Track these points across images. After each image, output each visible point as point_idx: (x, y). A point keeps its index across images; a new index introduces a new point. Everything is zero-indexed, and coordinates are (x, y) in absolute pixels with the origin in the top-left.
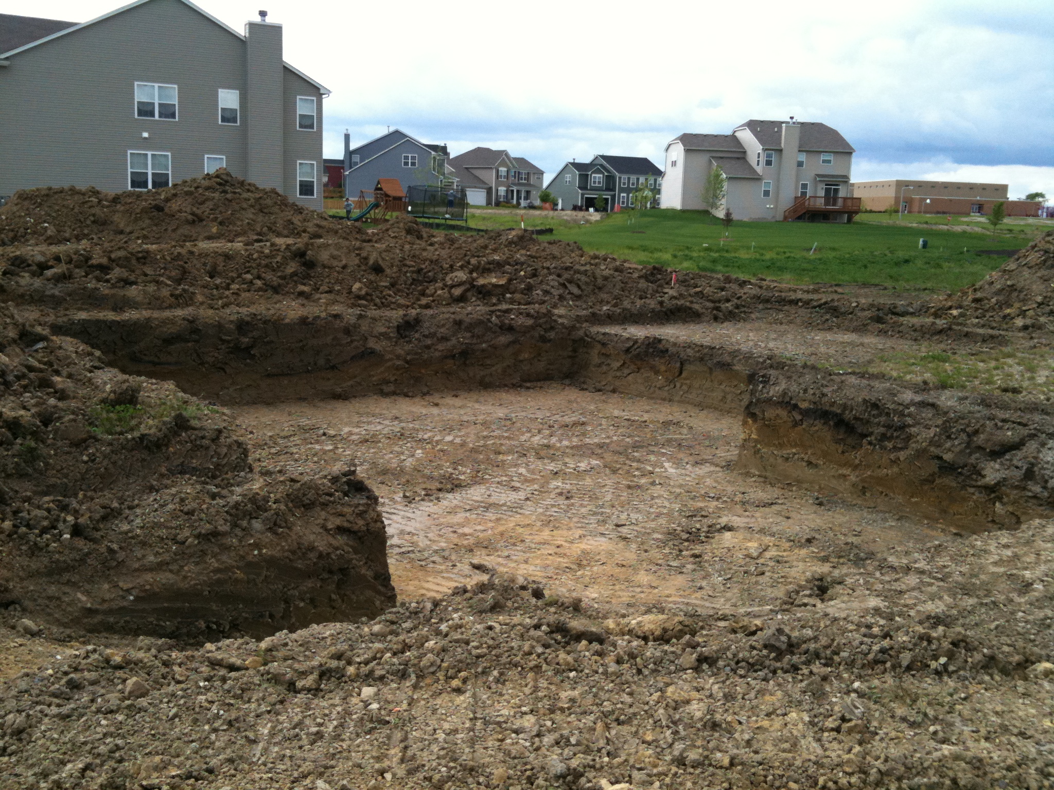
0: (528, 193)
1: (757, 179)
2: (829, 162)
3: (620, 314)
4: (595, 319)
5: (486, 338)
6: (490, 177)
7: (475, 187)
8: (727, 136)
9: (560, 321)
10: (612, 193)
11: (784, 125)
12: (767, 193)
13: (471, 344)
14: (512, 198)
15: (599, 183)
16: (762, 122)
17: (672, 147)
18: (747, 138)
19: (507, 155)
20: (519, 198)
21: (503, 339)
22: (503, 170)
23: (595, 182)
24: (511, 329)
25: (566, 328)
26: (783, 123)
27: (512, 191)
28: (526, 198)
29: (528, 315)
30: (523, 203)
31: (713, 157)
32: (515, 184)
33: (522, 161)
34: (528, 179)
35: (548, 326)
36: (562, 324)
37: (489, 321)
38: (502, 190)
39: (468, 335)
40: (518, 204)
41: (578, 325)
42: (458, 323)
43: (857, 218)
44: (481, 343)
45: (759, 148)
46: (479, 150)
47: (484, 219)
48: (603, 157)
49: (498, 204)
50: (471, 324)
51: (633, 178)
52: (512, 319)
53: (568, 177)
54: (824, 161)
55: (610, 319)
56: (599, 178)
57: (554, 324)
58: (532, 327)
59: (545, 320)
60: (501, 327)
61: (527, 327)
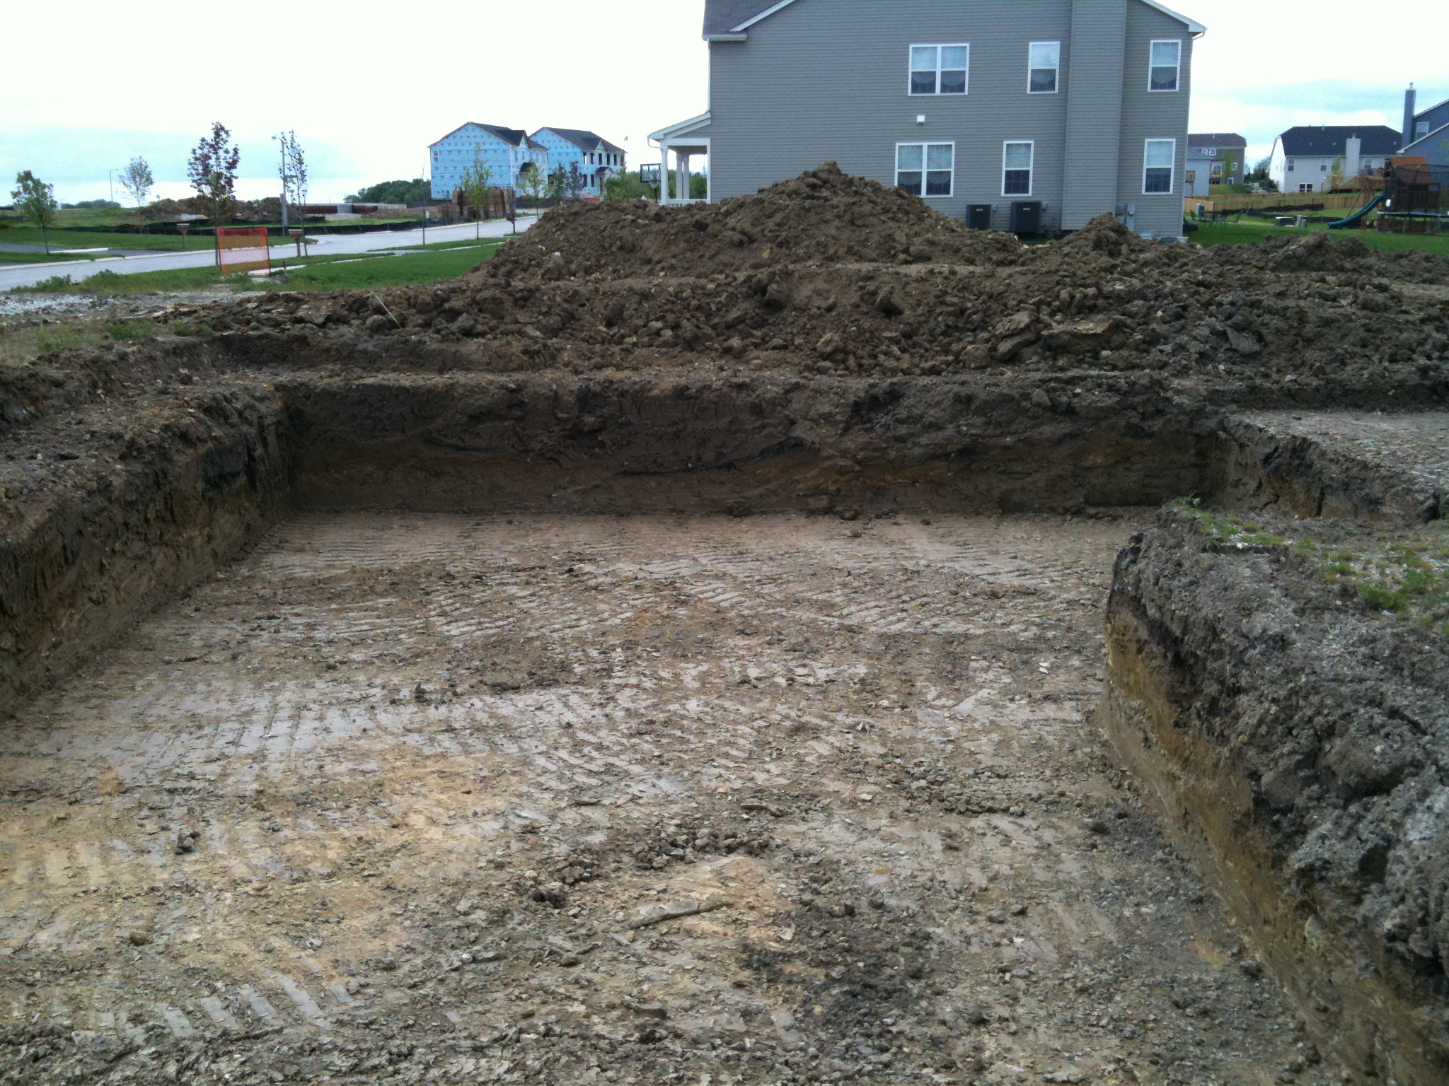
3: (1317, 389)
4: (1257, 399)
5: (1013, 427)
9: (1177, 399)
13: (983, 437)
24: (1070, 411)
29: (1111, 388)
35: (1151, 409)
36: (1179, 406)
41: (1209, 408)
52: (1077, 395)
55: (1296, 400)
57: (1161, 406)
58: (1113, 411)
59: (1144, 397)
60: (1053, 408)
61: (1102, 409)
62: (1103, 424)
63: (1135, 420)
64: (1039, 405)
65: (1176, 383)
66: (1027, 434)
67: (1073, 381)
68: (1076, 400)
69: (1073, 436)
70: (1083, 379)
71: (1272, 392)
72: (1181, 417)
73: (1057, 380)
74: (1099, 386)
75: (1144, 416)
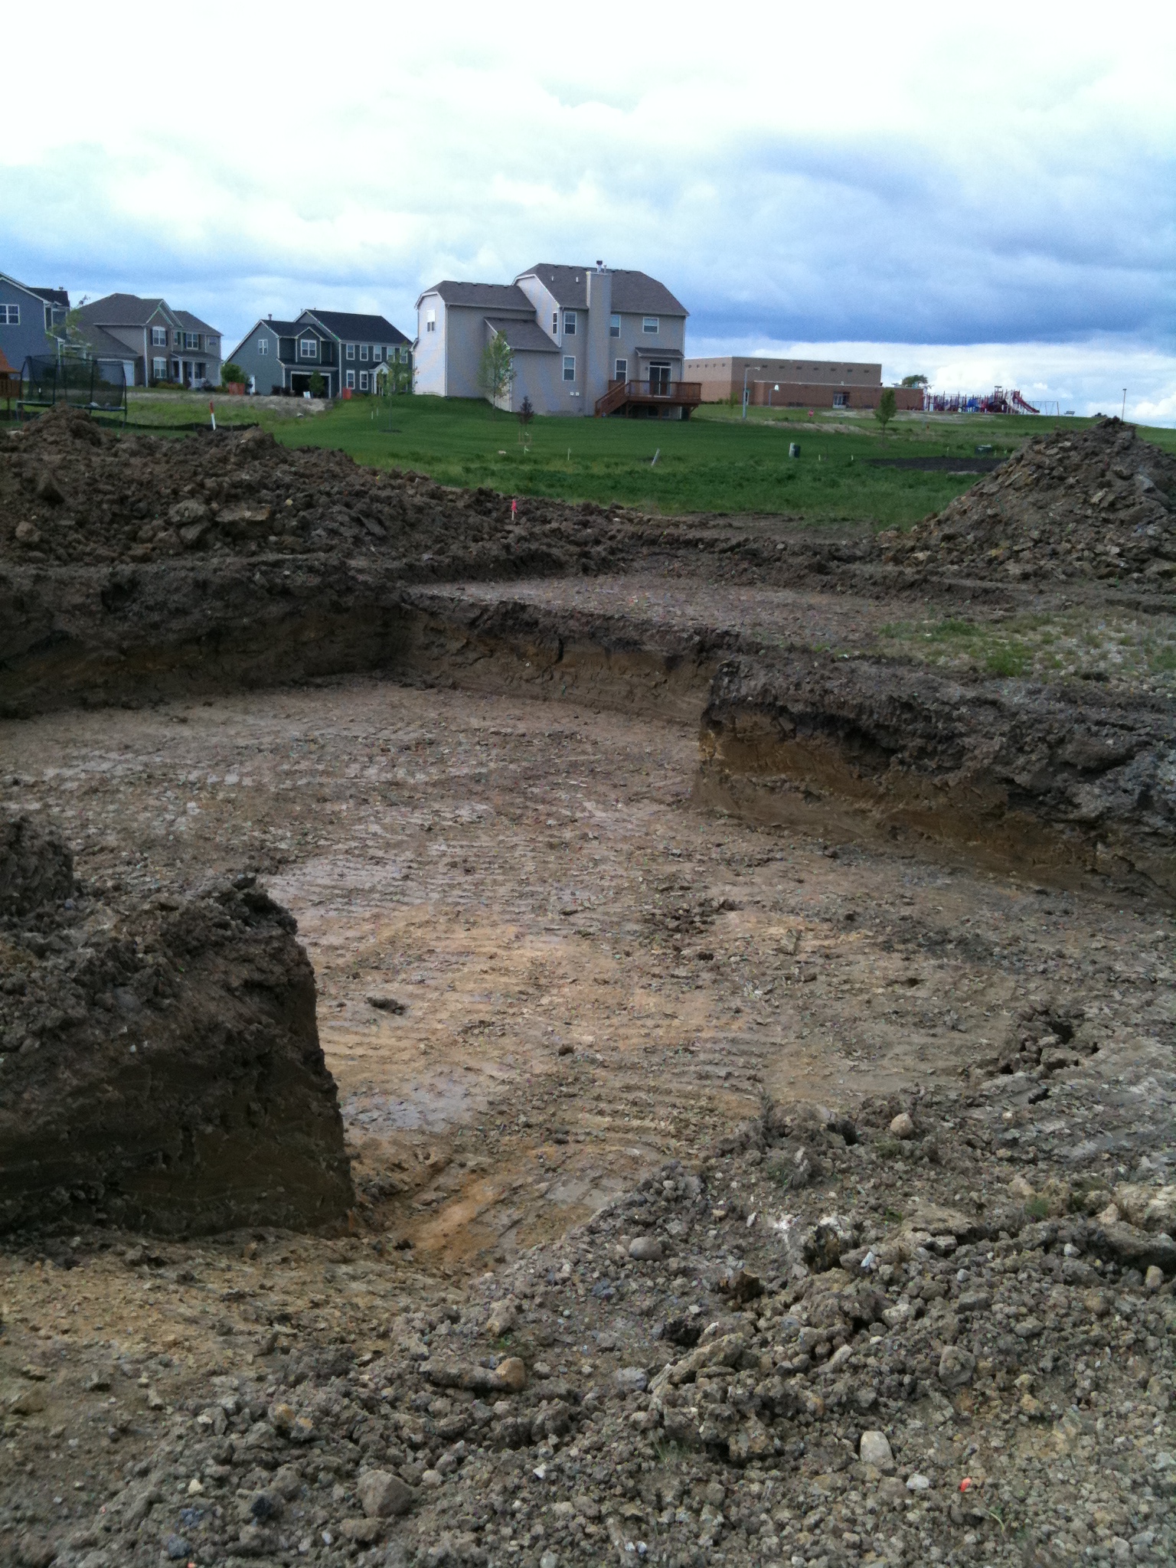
0: (201, 367)
1: (554, 353)
2: (654, 329)
5: (247, 609)
6: (140, 342)
8: (506, 288)
9: (360, 578)
10: (333, 369)
11: (588, 273)
12: (569, 374)
13: (225, 619)
14: (177, 375)
15: (312, 352)
16: (557, 268)
17: (427, 301)
18: (537, 290)
19: (164, 306)
20: (187, 374)
21: (275, 610)
22: (159, 330)
23: (305, 352)
25: (371, 590)
26: (586, 269)
27: (176, 364)
28: (199, 375)
29: (311, 570)
30: (195, 382)
31: (489, 319)
32: (178, 353)
33: (186, 317)
34: (199, 344)
36: (364, 583)
37: (250, 580)
38: (160, 362)
39: (219, 604)
40: (187, 384)
41: (389, 583)
42: (202, 586)
43: (696, 413)
44: (241, 617)
45: (555, 307)
46: (117, 298)
47: (142, 408)
48: (316, 313)
49: (154, 384)
50: (222, 586)
51: (364, 345)
52: (286, 577)
53: (263, 343)
54: (647, 329)
56: (312, 345)
60: (272, 589)
62: (316, 603)
65: (351, 563)
66: (258, 615)
67: (275, 564)
70: (281, 562)
73: (261, 563)
74: (297, 568)
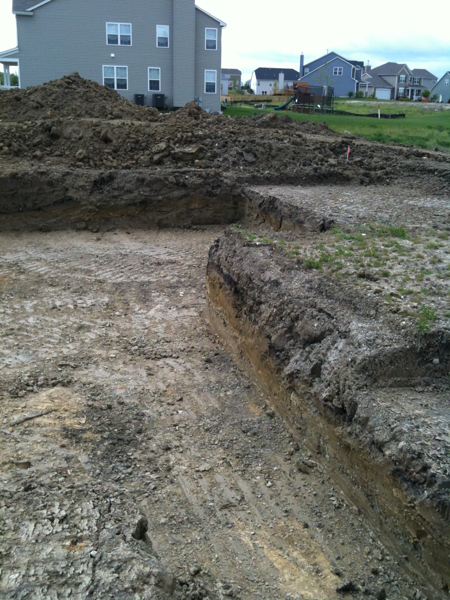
0: (419, 91)
3: (277, 177)
4: (255, 181)
5: (162, 192)
6: (394, 81)
7: (384, 88)
9: (225, 181)
13: (150, 196)
14: (408, 95)
19: (406, 67)
22: (403, 77)
24: (184, 186)
25: (229, 187)
27: (408, 90)
28: (417, 95)
29: (200, 176)
30: (415, 98)
34: (419, 82)
35: (215, 185)
36: (226, 183)
38: (401, 90)
39: (147, 189)
41: (238, 184)
44: (158, 195)
46: (389, 64)
50: (150, 181)
52: (186, 179)
53: (447, 81)
55: (270, 181)
57: (219, 184)
58: (201, 185)
59: (213, 180)
60: (178, 184)
61: (197, 185)
62: (198, 191)
63: (210, 189)
64: (172, 183)
65: (224, 174)
66: (168, 195)
67: (184, 173)
68: (186, 181)
69: (185, 196)
70: (189, 172)
71: (261, 178)
72: (227, 188)
73: (178, 172)
74: (195, 175)
75: (213, 188)
